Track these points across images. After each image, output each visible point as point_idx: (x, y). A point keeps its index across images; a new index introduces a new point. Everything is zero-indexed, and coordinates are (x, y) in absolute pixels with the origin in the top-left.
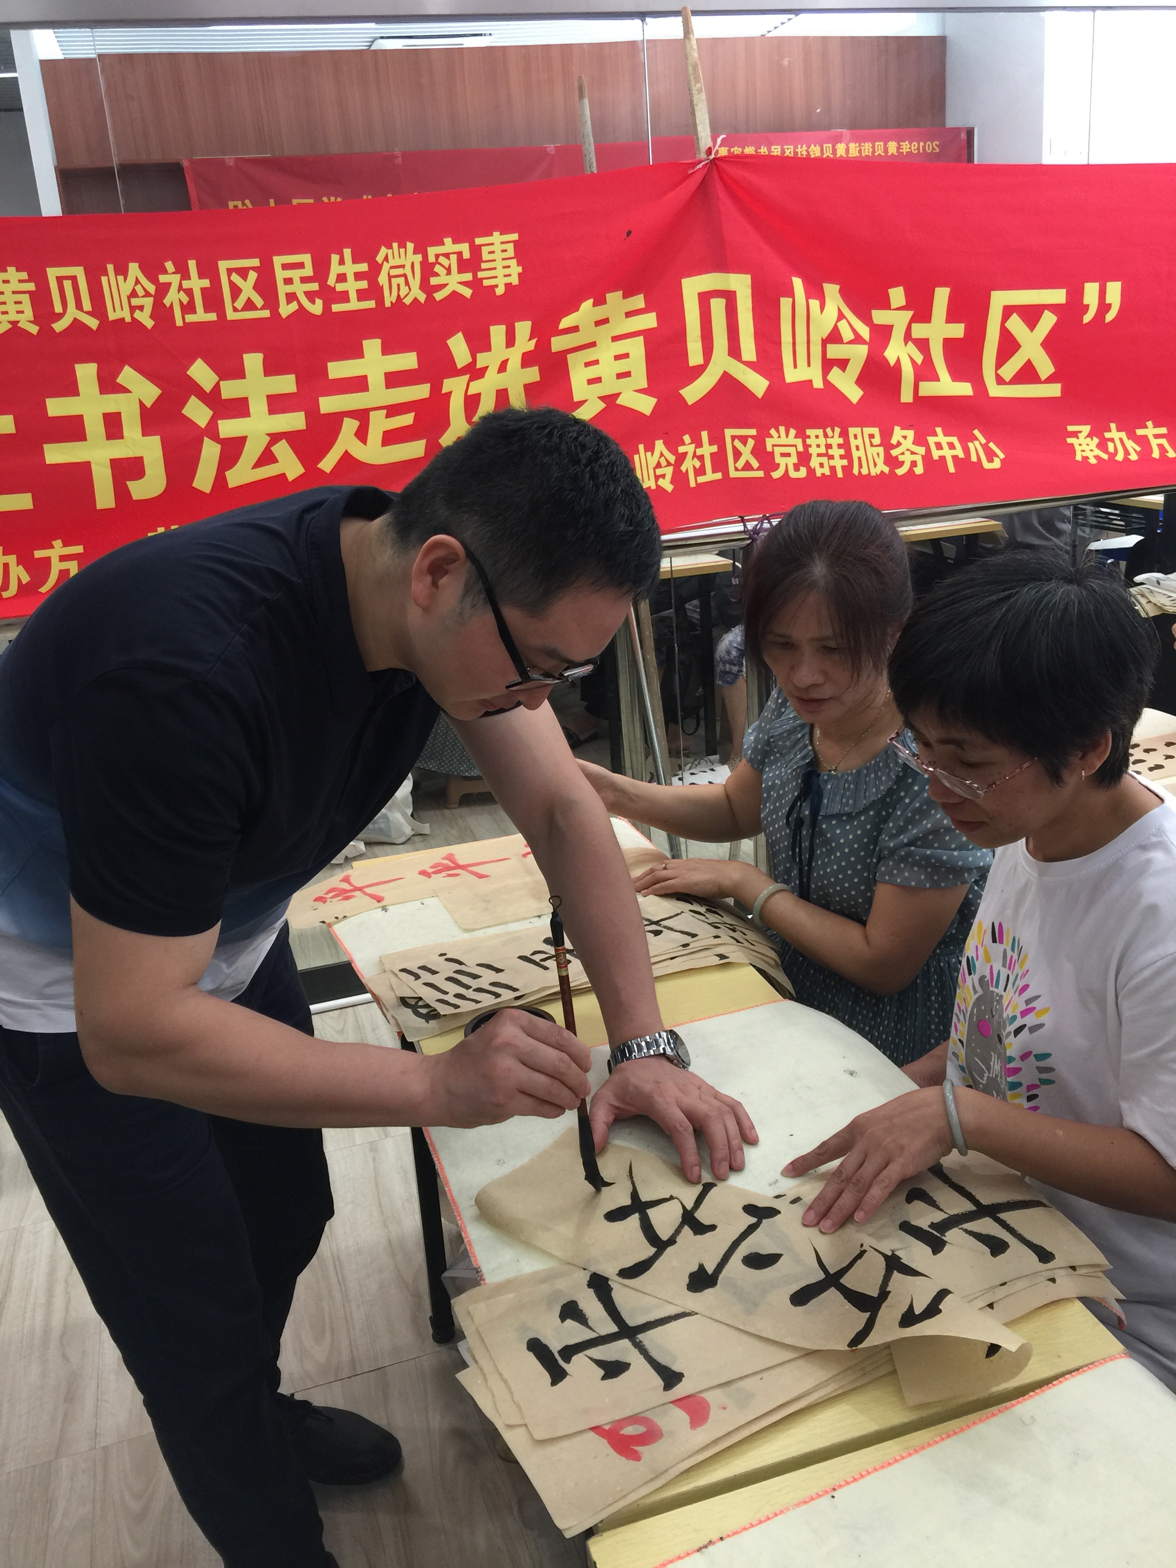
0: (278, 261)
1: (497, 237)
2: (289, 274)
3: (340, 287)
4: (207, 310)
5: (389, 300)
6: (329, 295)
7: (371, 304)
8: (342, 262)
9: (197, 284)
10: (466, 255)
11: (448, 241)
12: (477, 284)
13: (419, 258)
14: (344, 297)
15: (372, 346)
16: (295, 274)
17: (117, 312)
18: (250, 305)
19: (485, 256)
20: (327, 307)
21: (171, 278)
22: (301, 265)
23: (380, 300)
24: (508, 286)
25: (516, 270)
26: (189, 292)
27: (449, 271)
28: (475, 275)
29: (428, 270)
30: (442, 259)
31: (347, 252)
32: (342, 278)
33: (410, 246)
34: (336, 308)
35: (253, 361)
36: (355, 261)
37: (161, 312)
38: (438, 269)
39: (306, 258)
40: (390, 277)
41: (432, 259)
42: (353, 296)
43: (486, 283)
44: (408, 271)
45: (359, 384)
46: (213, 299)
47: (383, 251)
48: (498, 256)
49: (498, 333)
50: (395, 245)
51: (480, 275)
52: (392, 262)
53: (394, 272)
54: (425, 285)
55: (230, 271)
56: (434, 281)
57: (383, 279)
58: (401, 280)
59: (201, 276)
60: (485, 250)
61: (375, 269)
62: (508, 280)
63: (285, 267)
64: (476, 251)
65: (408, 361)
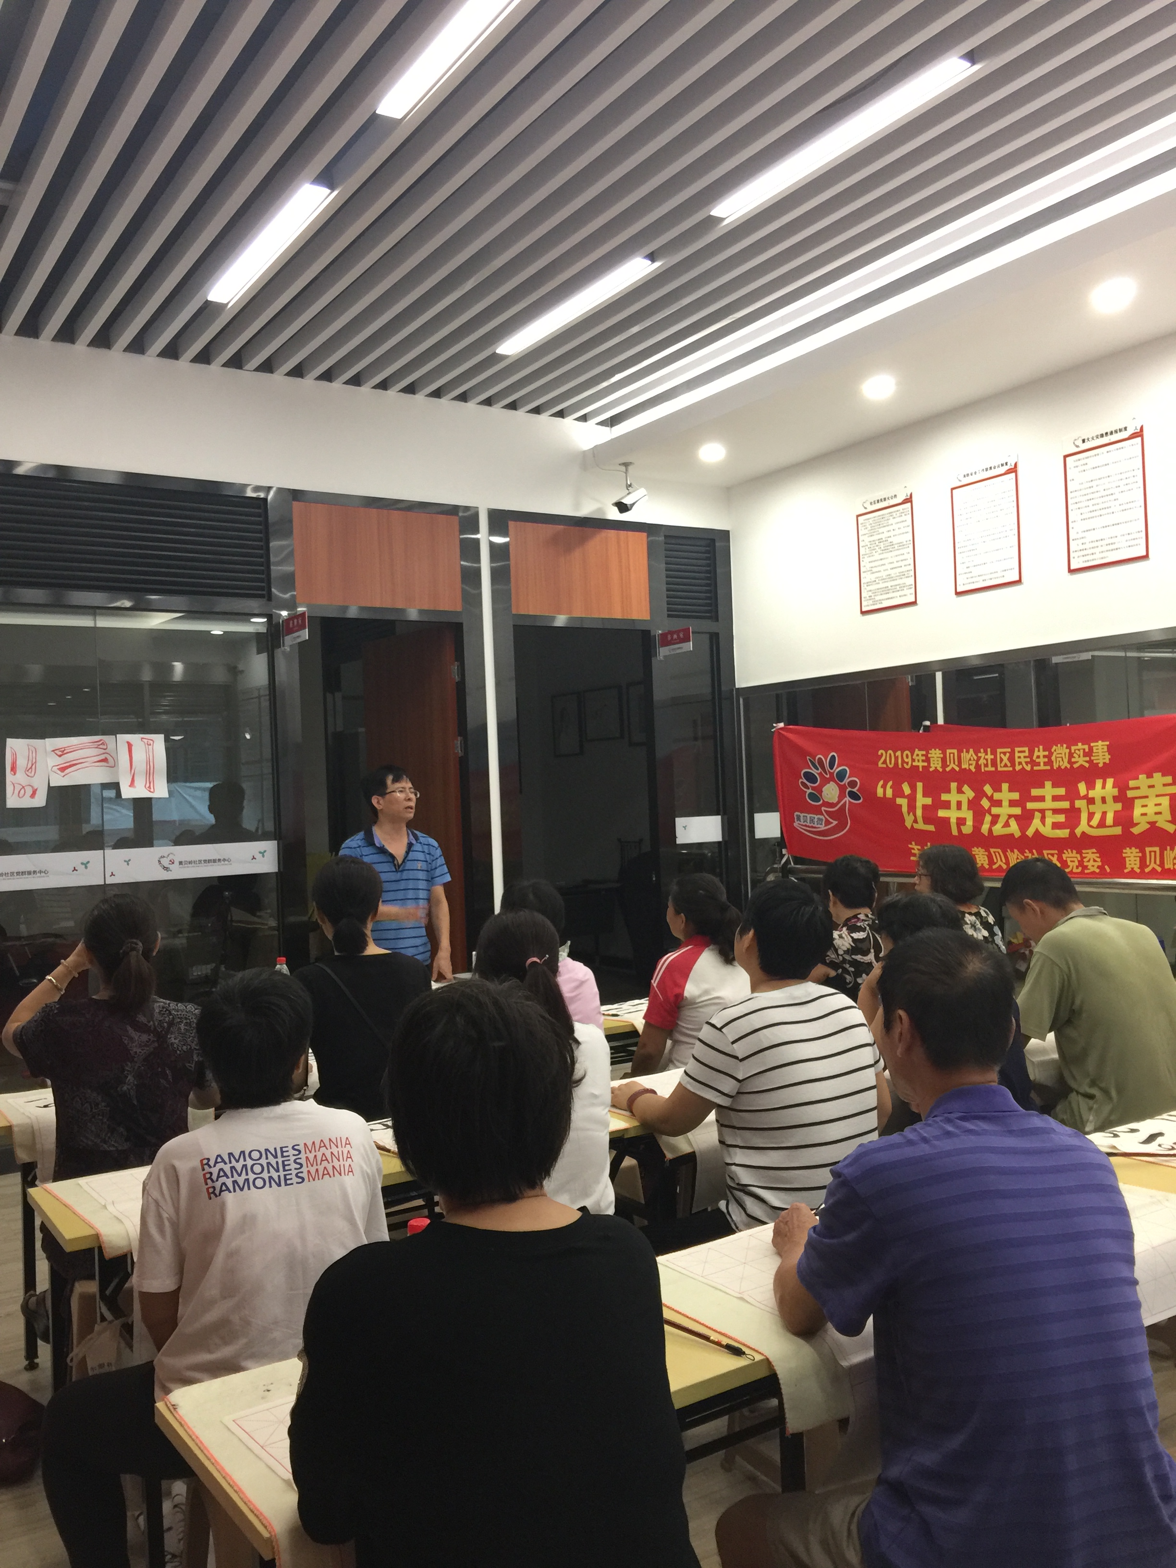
0: (1017, 749)
1: (1100, 743)
2: (1020, 754)
3: (1038, 760)
4: (992, 766)
5: (1055, 766)
6: (1033, 763)
7: (1048, 768)
8: (1039, 751)
9: (990, 757)
10: (1087, 750)
11: (1080, 744)
12: (1090, 762)
13: (1068, 751)
14: (1038, 764)
15: (1048, 784)
16: (1022, 755)
17: (965, 766)
18: (1006, 766)
19: (1095, 751)
20: (1032, 768)
21: (982, 755)
22: (1024, 752)
23: (1052, 766)
24: (1104, 763)
25: (1108, 757)
26: (987, 760)
27: (1079, 756)
28: (1090, 759)
29: (1071, 755)
30: (1077, 751)
31: (1041, 747)
32: (1038, 757)
33: (1065, 746)
34: (1035, 768)
35: (1005, 786)
36: (1044, 750)
37: (978, 766)
38: (1075, 755)
39: (1026, 749)
40: (1056, 758)
41: (1073, 751)
42: (1042, 764)
43: (1095, 762)
44: (1063, 755)
45: (1042, 799)
46: (994, 763)
47: (1054, 747)
48: (1100, 751)
49: (1099, 783)
50: (1059, 745)
51: (1092, 758)
52: (1058, 752)
53: (1058, 756)
54: (1070, 762)
55: (1000, 753)
56: (1073, 760)
57: (1053, 758)
58: (1060, 759)
59: (991, 754)
60: (1094, 748)
61: (1051, 754)
62: (1104, 761)
63: (1019, 752)
64: (1091, 749)
65: (1061, 791)
